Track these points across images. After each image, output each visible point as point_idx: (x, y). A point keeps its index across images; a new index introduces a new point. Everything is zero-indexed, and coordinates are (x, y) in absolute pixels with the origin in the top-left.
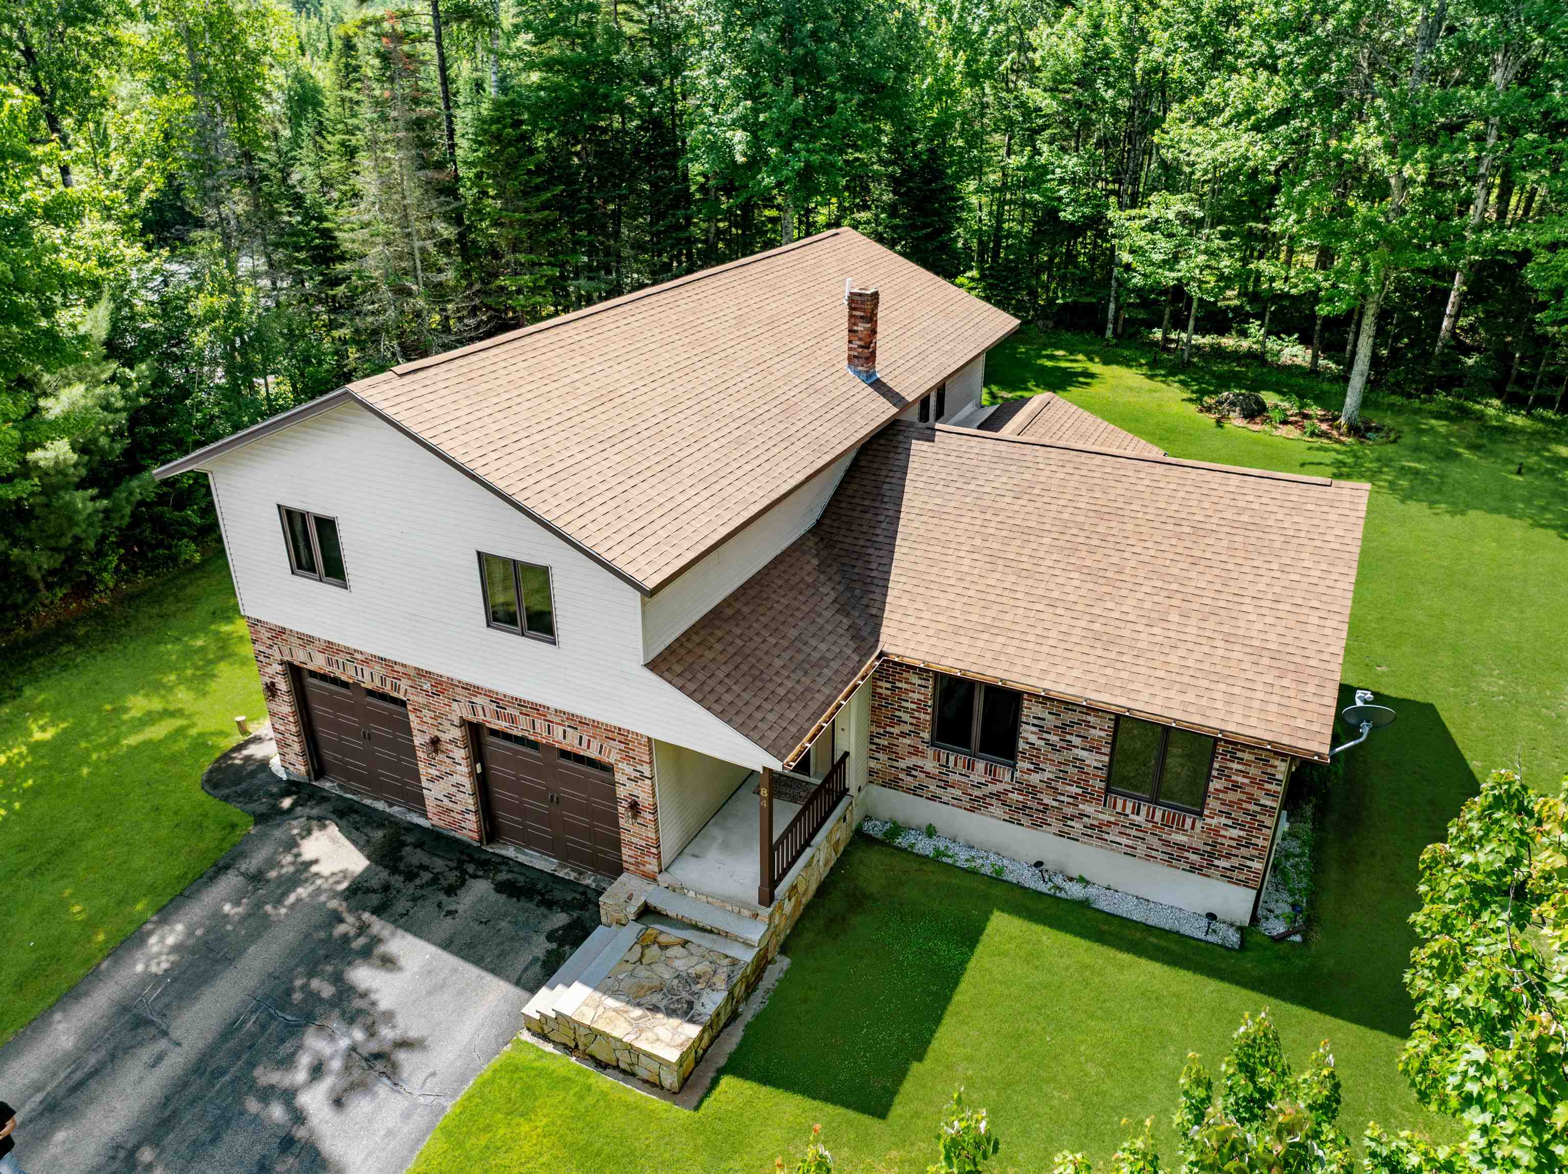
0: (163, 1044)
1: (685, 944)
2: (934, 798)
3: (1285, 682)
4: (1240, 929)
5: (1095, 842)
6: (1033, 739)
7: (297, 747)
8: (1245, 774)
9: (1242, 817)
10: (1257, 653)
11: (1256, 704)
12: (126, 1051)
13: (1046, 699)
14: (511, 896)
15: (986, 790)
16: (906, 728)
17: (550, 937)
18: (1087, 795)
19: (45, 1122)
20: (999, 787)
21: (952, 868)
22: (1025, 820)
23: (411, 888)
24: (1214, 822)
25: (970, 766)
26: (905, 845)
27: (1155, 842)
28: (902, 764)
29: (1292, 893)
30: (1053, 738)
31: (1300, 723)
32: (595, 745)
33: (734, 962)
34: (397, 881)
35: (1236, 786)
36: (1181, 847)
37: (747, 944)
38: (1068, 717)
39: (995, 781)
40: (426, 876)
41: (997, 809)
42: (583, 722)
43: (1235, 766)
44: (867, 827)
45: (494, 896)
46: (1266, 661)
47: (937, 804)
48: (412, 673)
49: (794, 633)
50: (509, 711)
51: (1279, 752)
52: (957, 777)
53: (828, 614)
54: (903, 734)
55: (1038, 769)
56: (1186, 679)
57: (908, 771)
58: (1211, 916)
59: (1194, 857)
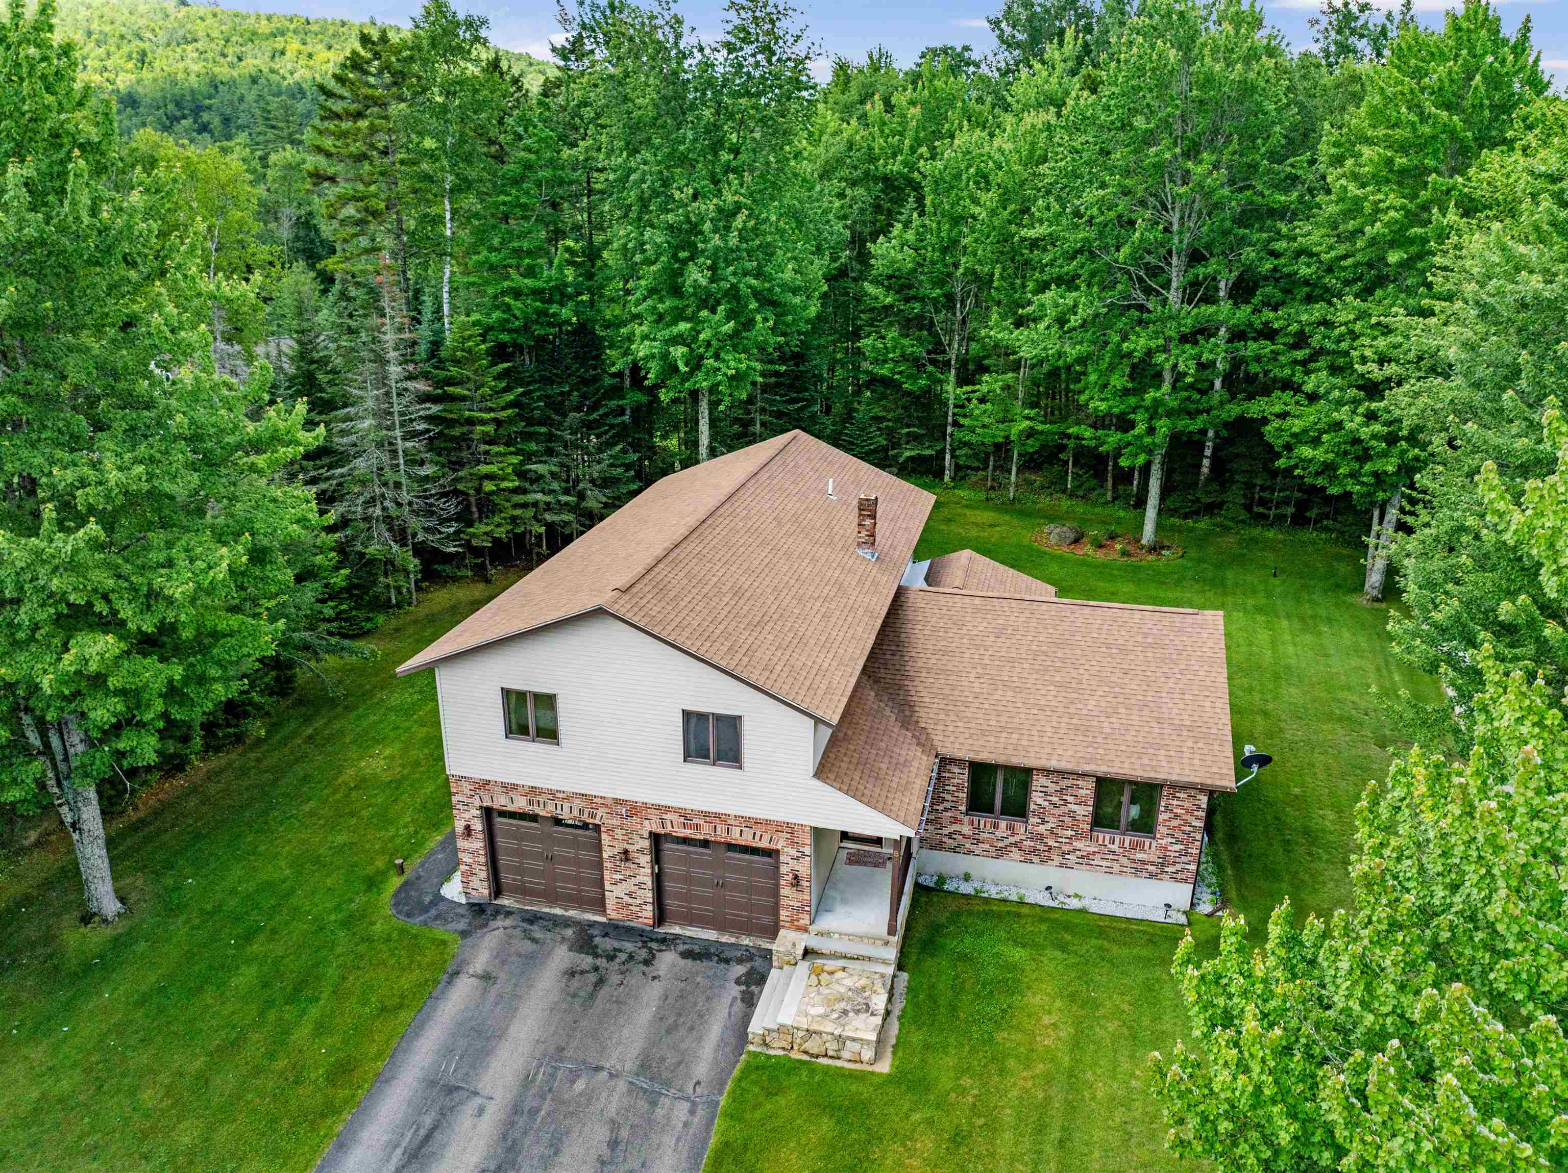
0: (478, 1100)
1: (844, 969)
2: (969, 852)
3: (1200, 745)
4: (1185, 912)
5: (1084, 867)
6: (1040, 801)
7: (483, 875)
8: (1182, 807)
9: (1180, 836)
10: (1179, 729)
11: (1186, 761)
12: (452, 1109)
13: (1047, 772)
14: (694, 959)
15: (1007, 842)
16: (948, 805)
17: (738, 982)
18: (1078, 836)
19: (415, 1166)
20: (1017, 838)
21: (988, 901)
22: (1036, 859)
23: (615, 965)
24: (1163, 842)
25: (996, 826)
26: (951, 889)
27: (1124, 861)
28: (945, 831)
29: (1209, 886)
30: (1055, 799)
31: (1215, 770)
32: (766, 837)
33: (883, 976)
34: (601, 962)
35: (1177, 816)
36: (1143, 862)
37: (885, 962)
38: (1064, 783)
39: (1013, 835)
40: (623, 957)
41: (1015, 854)
42: (758, 822)
43: (1175, 802)
44: (921, 880)
45: (682, 962)
46: (1185, 733)
47: (971, 857)
48: (610, 802)
49: (883, 745)
50: (695, 821)
51: (1202, 789)
52: (986, 835)
53: (896, 730)
54: (946, 810)
55: (1044, 822)
56: (1140, 750)
57: (950, 836)
58: (1168, 906)
59: (1152, 868)
